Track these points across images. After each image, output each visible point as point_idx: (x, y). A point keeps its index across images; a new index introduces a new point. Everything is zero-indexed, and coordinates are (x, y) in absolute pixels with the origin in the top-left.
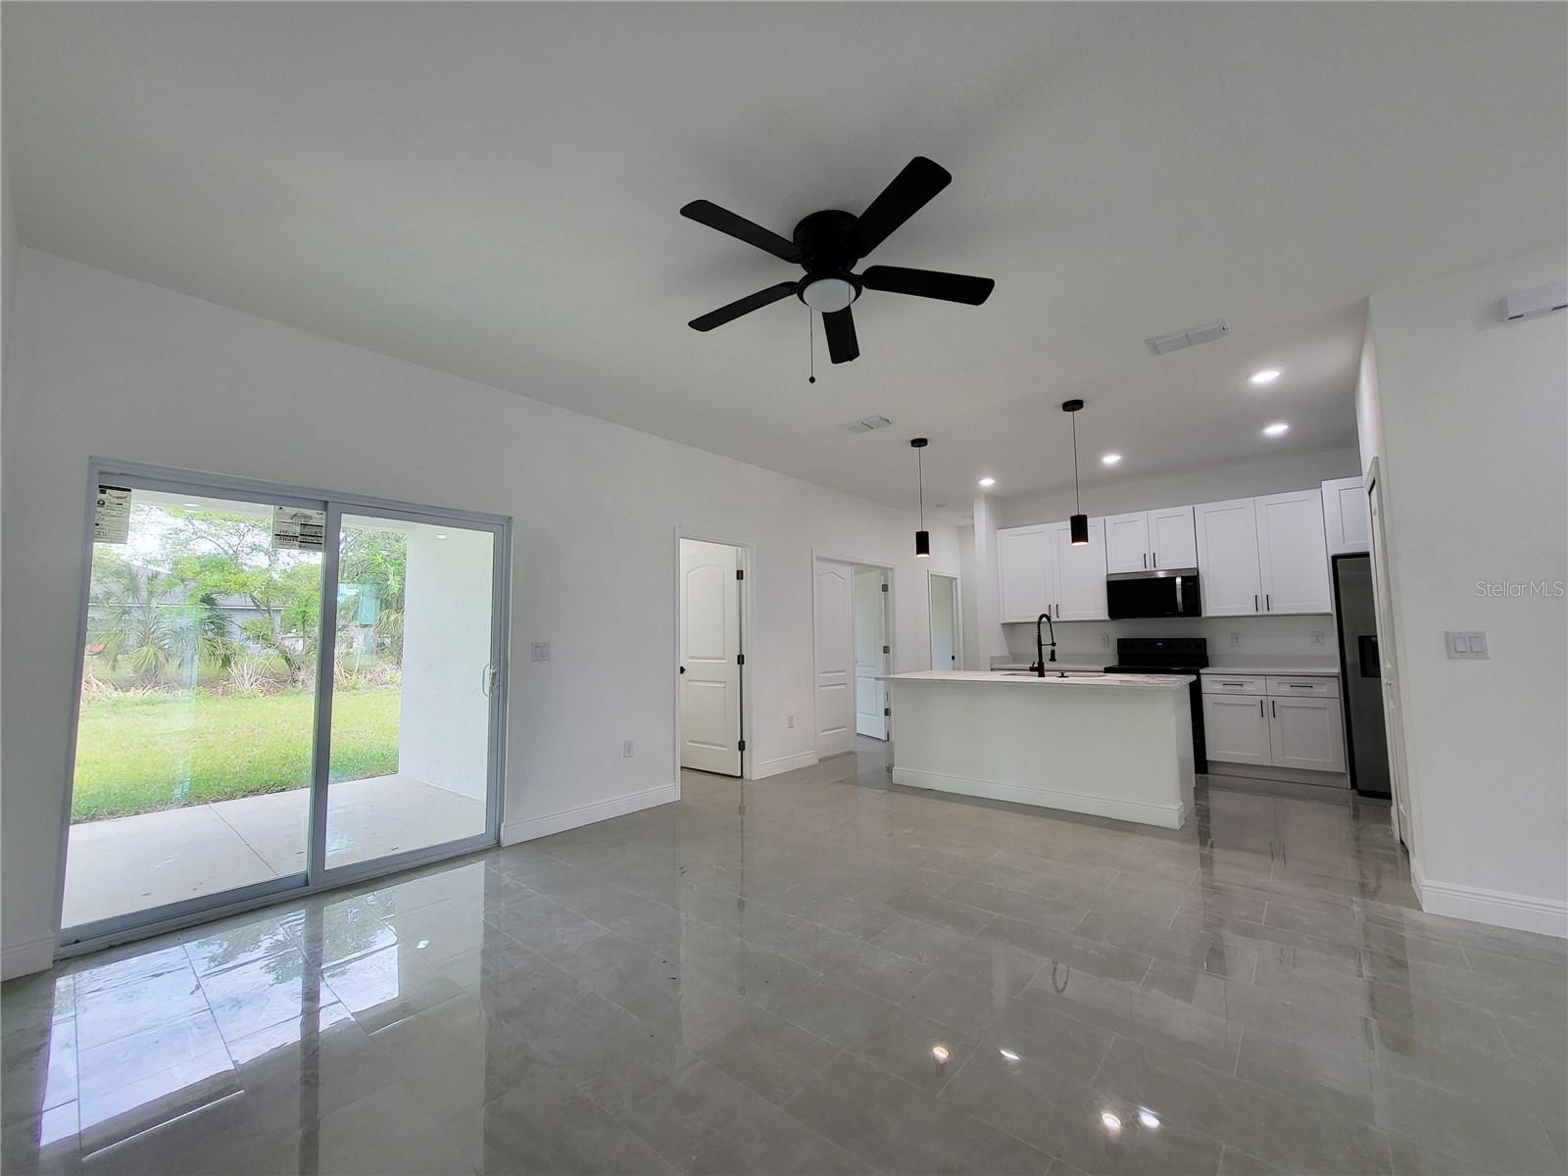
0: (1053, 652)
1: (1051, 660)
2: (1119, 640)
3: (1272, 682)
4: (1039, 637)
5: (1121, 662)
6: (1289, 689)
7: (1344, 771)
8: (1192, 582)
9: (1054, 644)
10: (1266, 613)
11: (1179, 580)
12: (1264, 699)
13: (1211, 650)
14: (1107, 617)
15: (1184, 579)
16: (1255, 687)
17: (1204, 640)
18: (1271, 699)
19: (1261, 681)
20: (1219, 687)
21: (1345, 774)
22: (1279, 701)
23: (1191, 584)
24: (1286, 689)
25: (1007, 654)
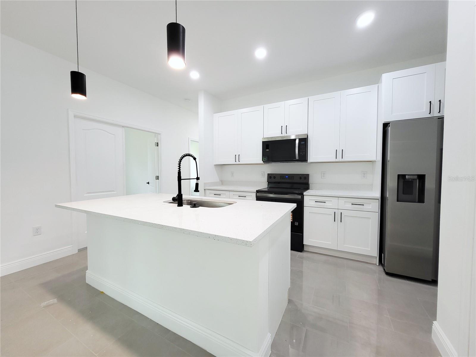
0: (197, 185)
1: (195, 191)
2: (268, 174)
3: (342, 201)
4: (179, 173)
5: (269, 187)
6: (351, 205)
7: (376, 256)
8: (304, 141)
9: (198, 179)
10: (341, 160)
11: (297, 141)
12: (336, 211)
13: (311, 181)
14: (262, 162)
15: (300, 140)
16: (331, 204)
17: (308, 175)
18: (340, 211)
19: (335, 200)
20: (313, 203)
21: (376, 257)
22: (344, 213)
23: (304, 143)
24: (349, 206)
25: (219, 181)
